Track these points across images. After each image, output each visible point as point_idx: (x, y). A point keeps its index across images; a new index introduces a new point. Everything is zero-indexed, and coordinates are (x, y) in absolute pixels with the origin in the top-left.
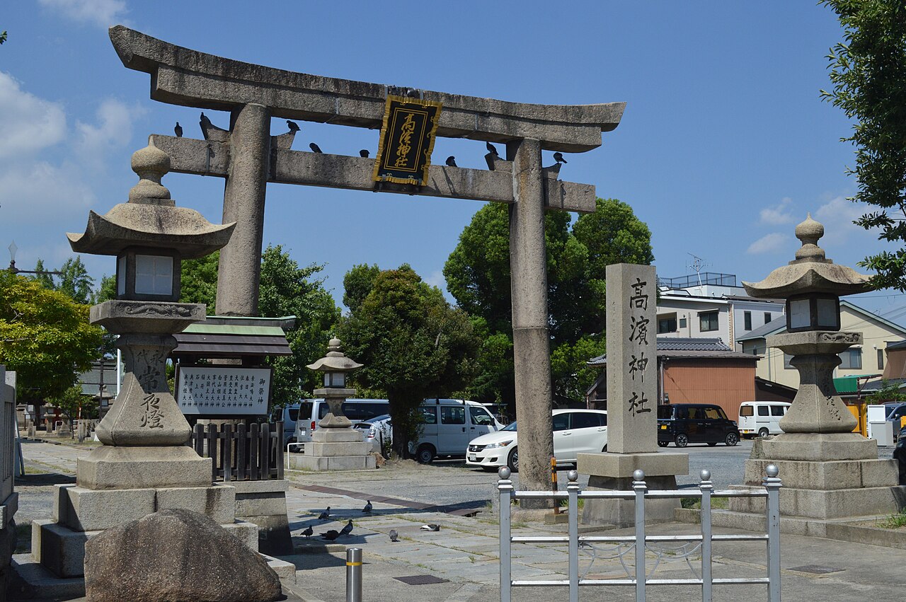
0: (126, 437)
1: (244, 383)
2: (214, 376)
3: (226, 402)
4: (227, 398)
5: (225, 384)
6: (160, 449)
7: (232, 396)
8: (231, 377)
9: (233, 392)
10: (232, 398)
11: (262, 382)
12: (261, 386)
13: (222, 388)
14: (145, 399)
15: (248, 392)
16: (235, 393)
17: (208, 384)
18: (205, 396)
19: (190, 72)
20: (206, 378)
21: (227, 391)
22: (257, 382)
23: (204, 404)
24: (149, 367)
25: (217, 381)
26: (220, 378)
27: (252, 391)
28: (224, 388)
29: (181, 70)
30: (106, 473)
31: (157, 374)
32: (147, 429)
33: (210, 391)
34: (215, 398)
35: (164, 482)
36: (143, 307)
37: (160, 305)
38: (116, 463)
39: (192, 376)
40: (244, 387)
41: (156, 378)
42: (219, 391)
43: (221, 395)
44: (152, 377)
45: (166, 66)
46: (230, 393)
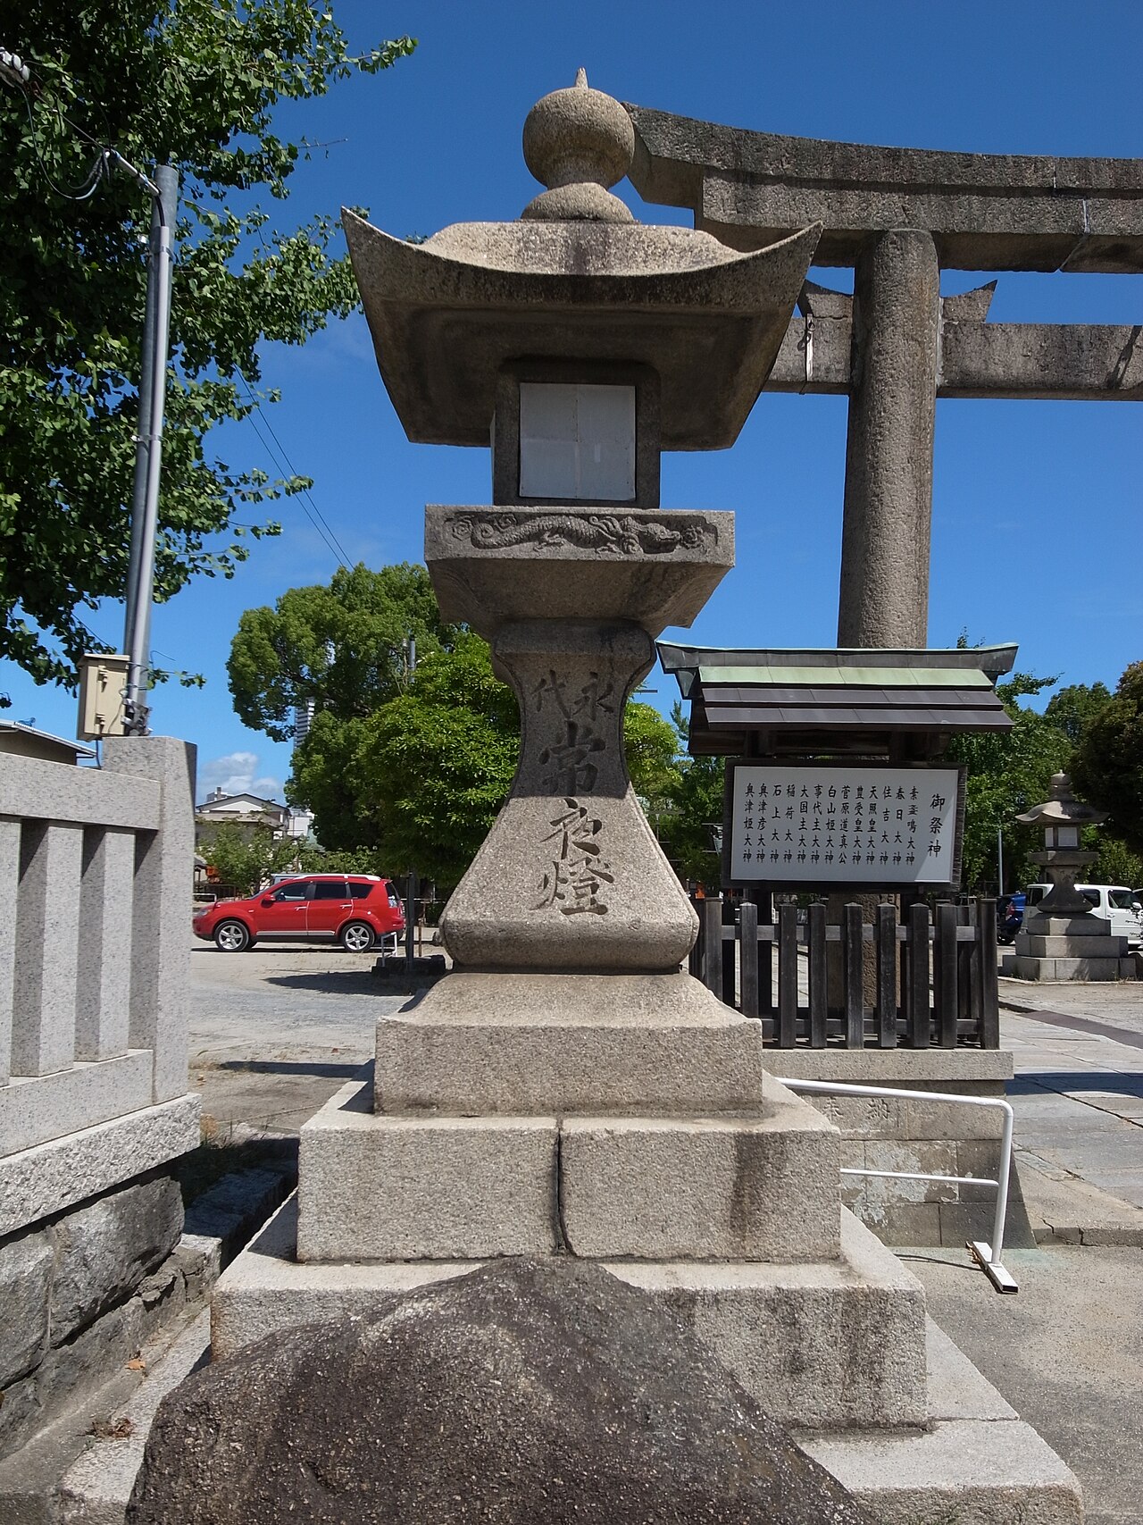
0: (489, 941)
1: (893, 804)
2: (818, 788)
3: (850, 851)
4: (850, 841)
5: (845, 807)
6: (592, 983)
7: (864, 837)
8: (860, 789)
9: (865, 826)
10: (864, 842)
11: (938, 802)
12: (936, 812)
13: (838, 817)
14: (555, 823)
15: (902, 826)
16: (872, 830)
17: (804, 808)
18: (796, 835)
19: (765, 180)
20: (798, 792)
21: (852, 825)
22: (924, 801)
23: (795, 857)
24: (572, 726)
25: (825, 799)
26: (832, 793)
27: (912, 825)
28: (844, 816)
29: (747, 177)
30: (407, 1059)
31: (598, 745)
32: (555, 918)
33: (810, 825)
34: (823, 842)
35: (598, 1096)
36: (527, 528)
37: (586, 517)
38: (441, 1029)
39: (764, 790)
40: (892, 815)
41: (594, 758)
42: (831, 825)
43: (837, 835)
44: (582, 755)
45: (712, 172)
46: (858, 829)
